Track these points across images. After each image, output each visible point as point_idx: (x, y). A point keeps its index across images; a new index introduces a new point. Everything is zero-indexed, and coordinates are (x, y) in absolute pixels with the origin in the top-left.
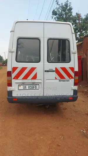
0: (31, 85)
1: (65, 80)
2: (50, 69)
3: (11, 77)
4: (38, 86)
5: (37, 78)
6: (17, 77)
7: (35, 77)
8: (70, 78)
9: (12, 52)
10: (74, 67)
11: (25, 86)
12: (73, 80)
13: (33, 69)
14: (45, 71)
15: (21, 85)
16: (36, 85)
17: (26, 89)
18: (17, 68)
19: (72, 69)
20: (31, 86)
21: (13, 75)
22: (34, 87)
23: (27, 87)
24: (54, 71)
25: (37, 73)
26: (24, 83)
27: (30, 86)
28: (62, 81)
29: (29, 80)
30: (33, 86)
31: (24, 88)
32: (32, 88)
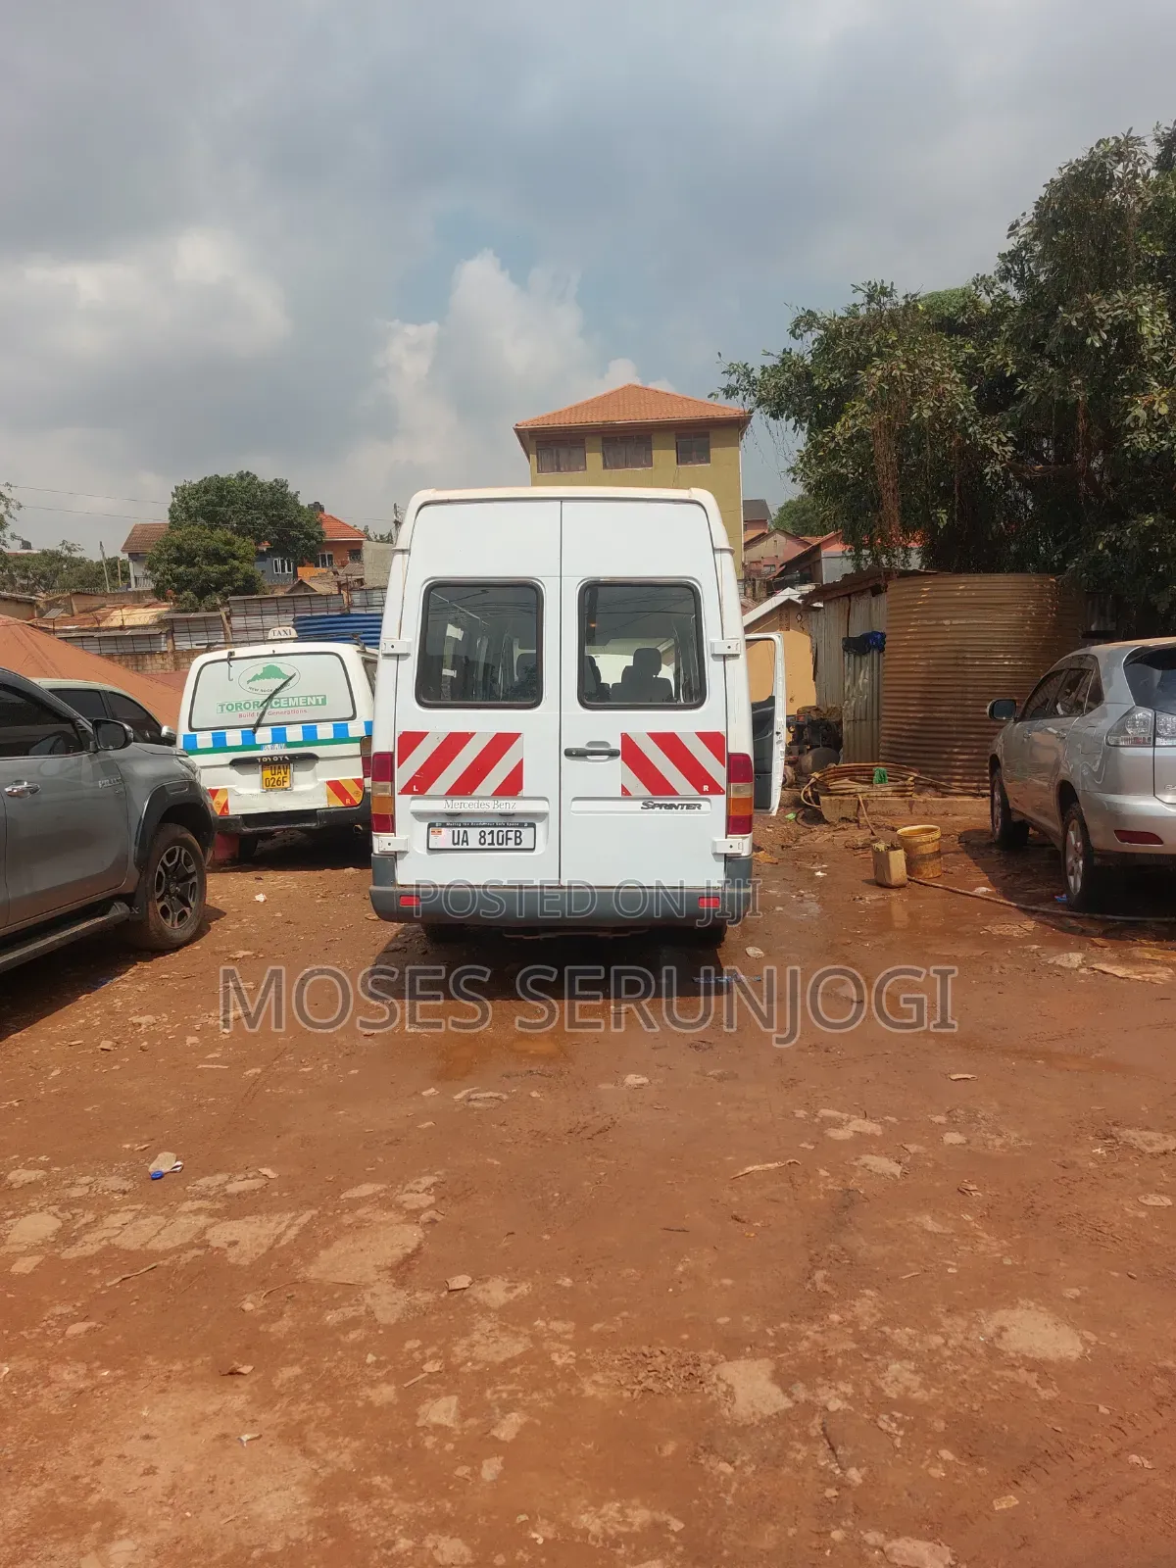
0: (494, 825)
1: (676, 803)
2: (591, 744)
3: (392, 780)
4: (527, 833)
5: (524, 792)
6: (420, 784)
7: (512, 785)
8: (702, 792)
9: (398, 656)
10: (722, 730)
11: (462, 830)
12: (723, 797)
13: (502, 743)
14: (569, 753)
15: (444, 825)
16: (521, 825)
17: (465, 846)
18: (421, 736)
19: (715, 741)
20: (496, 830)
21: (403, 773)
22: (511, 835)
23: (474, 834)
24: (613, 754)
25: (521, 764)
26: (458, 814)
27: (488, 830)
28: (661, 806)
29: (482, 802)
30: (505, 830)
31: (458, 843)
32: (500, 841)
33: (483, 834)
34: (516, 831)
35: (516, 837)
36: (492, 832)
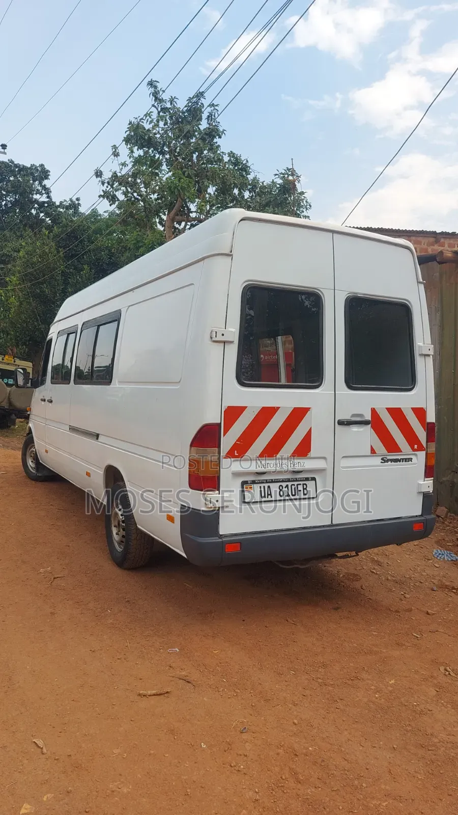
0: (289, 480)
1: (399, 457)
2: (353, 415)
3: (219, 447)
4: (310, 485)
5: (312, 453)
6: (239, 450)
7: (303, 450)
8: (414, 450)
9: (224, 342)
10: (424, 407)
11: (266, 485)
12: (424, 453)
13: (298, 414)
14: (341, 423)
15: (254, 482)
16: (307, 479)
17: (270, 499)
18: (242, 409)
19: (420, 413)
20: (290, 484)
21: (228, 441)
22: (300, 488)
23: (275, 487)
24: (366, 423)
25: (310, 430)
26: (264, 473)
27: (284, 484)
28: (392, 460)
30: (296, 483)
31: (265, 497)
32: (293, 494)
33: (281, 488)
34: (303, 484)
35: (304, 489)
36: (287, 486)
